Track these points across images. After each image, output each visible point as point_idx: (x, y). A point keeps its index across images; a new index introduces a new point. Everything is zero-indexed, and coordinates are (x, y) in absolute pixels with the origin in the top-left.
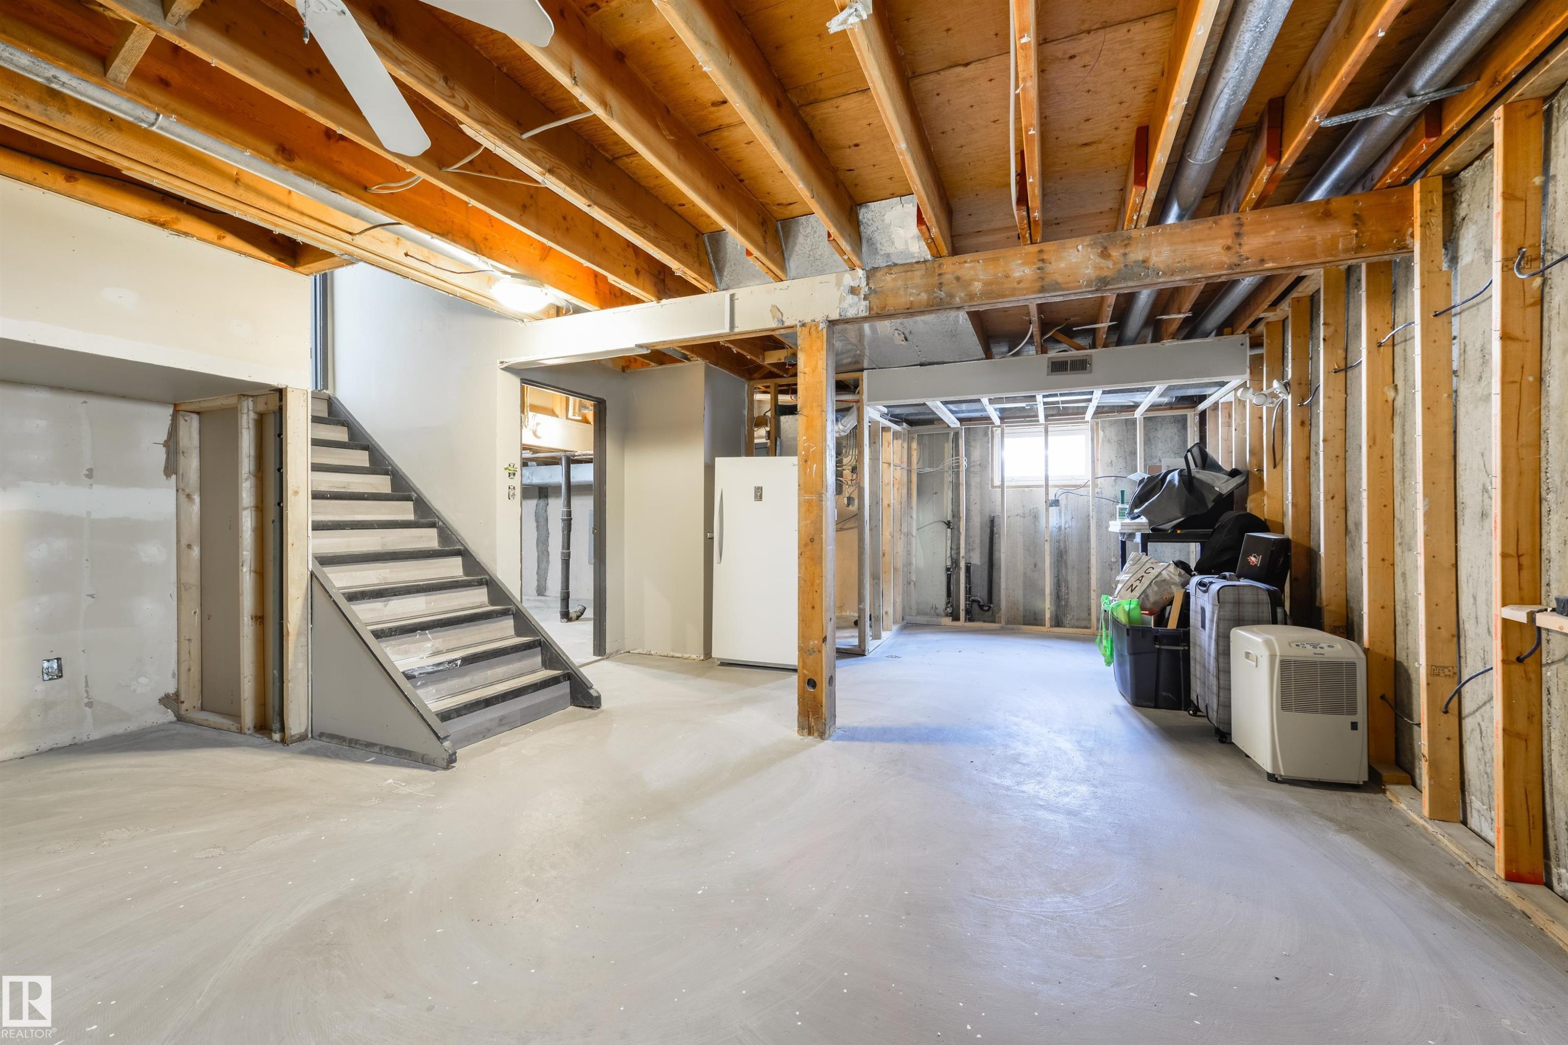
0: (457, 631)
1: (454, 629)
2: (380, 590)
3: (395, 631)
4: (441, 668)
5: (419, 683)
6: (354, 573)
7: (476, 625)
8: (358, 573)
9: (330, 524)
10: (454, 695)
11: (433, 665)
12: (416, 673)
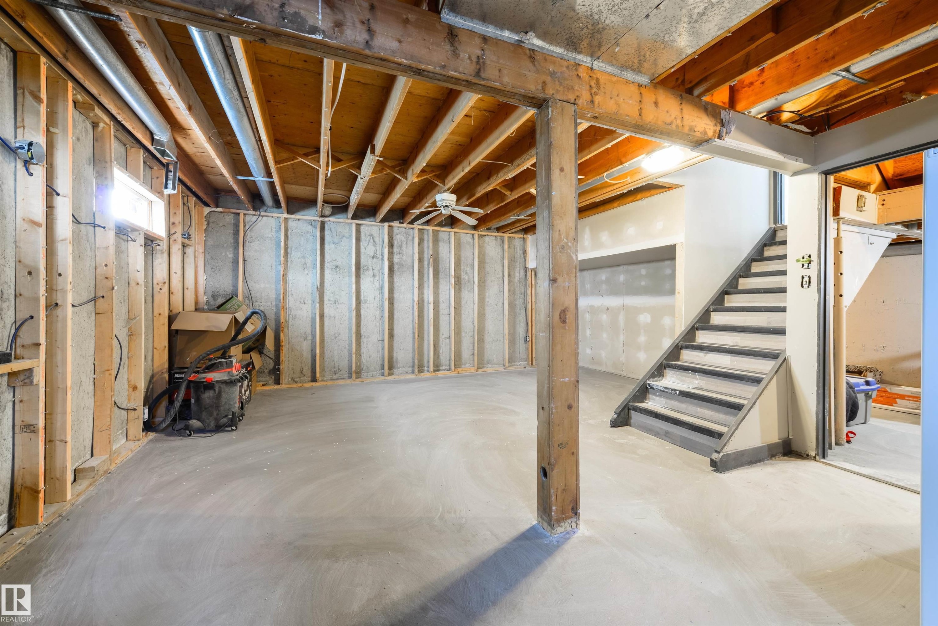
0: (716, 380)
1: (714, 378)
2: (702, 346)
3: (678, 367)
4: (667, 391)
5: (657, 394)
6: (719, 337)
7: (731, 382)
8: (721, 337)
9: (734, 308)
10: (673, 410)
11: (663, 387)
12: (655, 387)
